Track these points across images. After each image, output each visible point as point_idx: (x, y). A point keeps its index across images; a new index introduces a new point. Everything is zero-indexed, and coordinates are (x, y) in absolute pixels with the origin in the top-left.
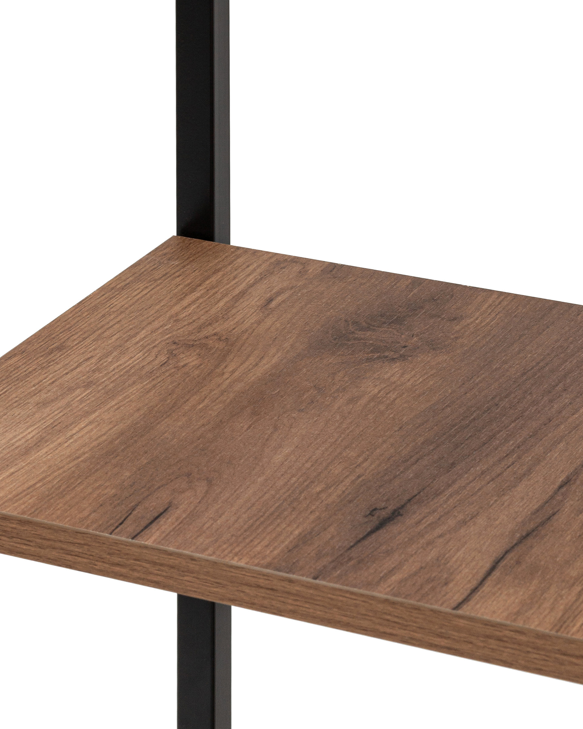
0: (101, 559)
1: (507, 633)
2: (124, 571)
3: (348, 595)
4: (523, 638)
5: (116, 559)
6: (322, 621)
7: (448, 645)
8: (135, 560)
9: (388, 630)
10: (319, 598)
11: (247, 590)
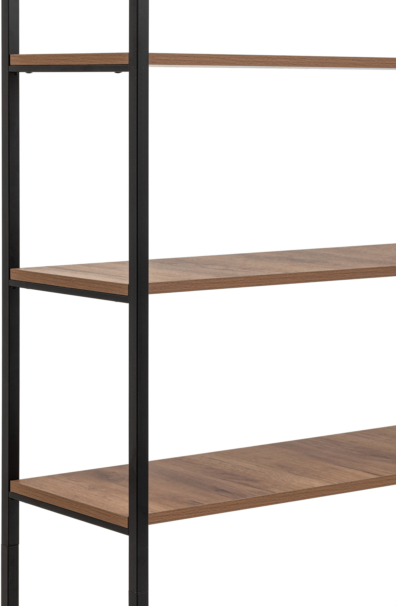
0: (198, 512)
1: (287, 494)
2: (203, 513)
3: (254, 498)
4: (291, 494)
5: (201, 511)
6: (250, 507)
7: (276, 502)
8: (206, 509)
9: (263, 504)
10: (248, 502)
11: (232, 506)
